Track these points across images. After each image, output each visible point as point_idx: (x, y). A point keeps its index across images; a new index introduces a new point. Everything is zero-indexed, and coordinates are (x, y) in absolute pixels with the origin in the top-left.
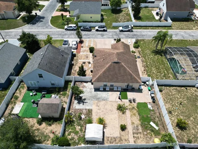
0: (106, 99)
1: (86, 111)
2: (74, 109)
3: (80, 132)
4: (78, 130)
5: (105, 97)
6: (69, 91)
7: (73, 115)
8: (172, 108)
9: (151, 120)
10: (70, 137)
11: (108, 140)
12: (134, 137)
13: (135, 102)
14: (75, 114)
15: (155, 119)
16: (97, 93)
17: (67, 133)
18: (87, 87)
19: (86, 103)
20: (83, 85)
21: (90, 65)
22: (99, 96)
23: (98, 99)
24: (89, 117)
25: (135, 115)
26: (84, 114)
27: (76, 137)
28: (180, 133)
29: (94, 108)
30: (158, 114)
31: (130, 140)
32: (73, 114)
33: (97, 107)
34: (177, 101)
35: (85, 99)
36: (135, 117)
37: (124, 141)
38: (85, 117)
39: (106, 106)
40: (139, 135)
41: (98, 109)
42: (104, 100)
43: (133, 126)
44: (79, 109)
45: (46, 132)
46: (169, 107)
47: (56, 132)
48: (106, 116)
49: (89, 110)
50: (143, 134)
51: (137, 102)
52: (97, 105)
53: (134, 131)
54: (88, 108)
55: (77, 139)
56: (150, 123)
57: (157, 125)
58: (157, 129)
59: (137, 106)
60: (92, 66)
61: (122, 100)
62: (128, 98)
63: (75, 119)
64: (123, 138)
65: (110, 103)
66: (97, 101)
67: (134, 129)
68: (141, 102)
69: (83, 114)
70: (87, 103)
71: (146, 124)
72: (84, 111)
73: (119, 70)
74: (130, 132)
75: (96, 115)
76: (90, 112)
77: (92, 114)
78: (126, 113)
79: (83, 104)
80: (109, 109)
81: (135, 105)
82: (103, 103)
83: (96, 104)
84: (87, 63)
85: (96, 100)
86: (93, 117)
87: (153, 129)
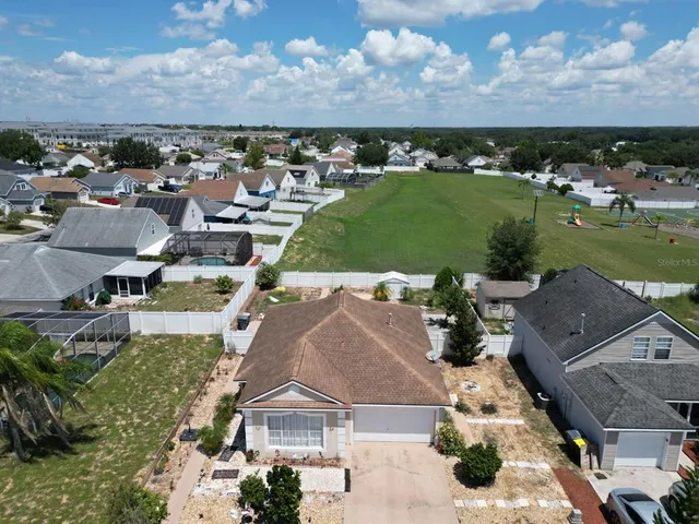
84: (475, 409)
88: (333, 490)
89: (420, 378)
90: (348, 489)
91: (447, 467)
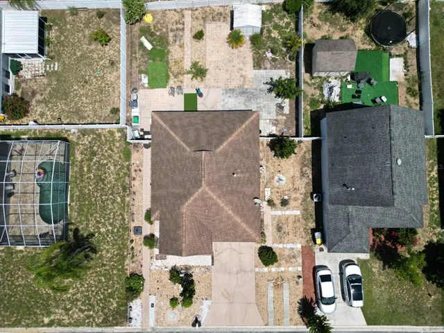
0: (226, 93)
1: (264, 65)
2: (288, 68)
3: (271, 28)
4: (275, 31)
5: (230, 97)
6: (306, 110)
7: (288, 57)
8: (105, 72)
9: (149, 53)
10: (286, 20)
11: (225, 18)
12: (184, 24)
13: (172, 88)
14: (284, 58)
15: (142, 55)
16: (247, 107)
17: (293, 26)
18: (268, 121)
19: (267, 83)
20: (278, 129)
21: (268, 193)
22: (242, 99)
23: (243, 92)
24: (259, 53)
25: (176, 62)
26: (268, 59)
27: (276, 20)
28: (108, 28)
29: (250, 72)
30: (134, 65)
31: (190, 19)
32: (288, 60)
33: (244, 73)
34: (92, 87)
35: (270, 90)
36: (175, 57)
37: (200, 18)
38: (264, 53)
39: (228, 77)
40: (174, 27)
41: (242, 70)
42: (232, 90)
43: (182, 41)
44: (279, 68)
45: (327, 26)
46: (110, 73)
47: (311, 27)
48: (228, 56)
49: (260, 68)
50: (167, 28)
51: (167, 89)
52: (245, 78)
53: (181, 33)
54: (262, 72)
55: (273, 17)
56: (152, 47)
57: (141, 44)
58: (143, 37)
59: (169, 79)
60: (263, 192)
61: (196, 92)
62: (183, 96)
63: (282, 50)
64: (202, 22)
65: (220, 84)
66: (246, 87)
67: (182, 36)
68: (159, 89)
69: (270, 59)
70: (265, 82)
71: (159, 45)
72: (269, 66)
73: (198, 137)
74: (189, 32)
75: (245, 58)
76: (258, 64)
77: (254, 60)
78: (190, 64)
79: (271, 79)
80: (221, 71)
81: (172, 82)
82: (234, 84)
83: (247, 80)
84: (277, 202)
85: (246, 89)
86: (252, 53)
87: (150, 38)
88: (207, 265)
89: (248, 229)
90: (213, 265)
91: (255, 248)
